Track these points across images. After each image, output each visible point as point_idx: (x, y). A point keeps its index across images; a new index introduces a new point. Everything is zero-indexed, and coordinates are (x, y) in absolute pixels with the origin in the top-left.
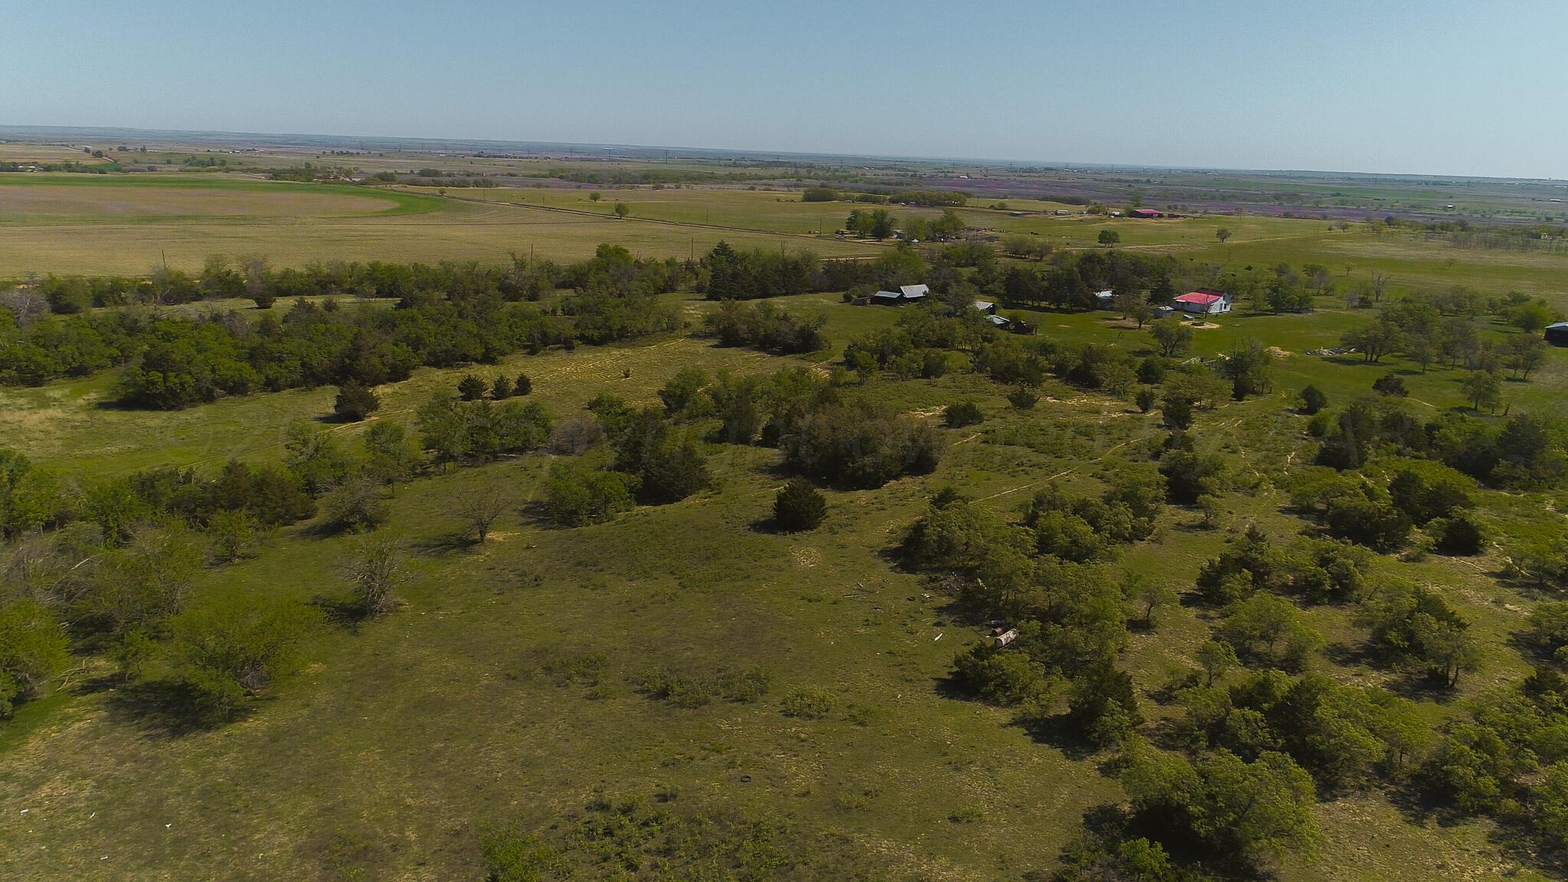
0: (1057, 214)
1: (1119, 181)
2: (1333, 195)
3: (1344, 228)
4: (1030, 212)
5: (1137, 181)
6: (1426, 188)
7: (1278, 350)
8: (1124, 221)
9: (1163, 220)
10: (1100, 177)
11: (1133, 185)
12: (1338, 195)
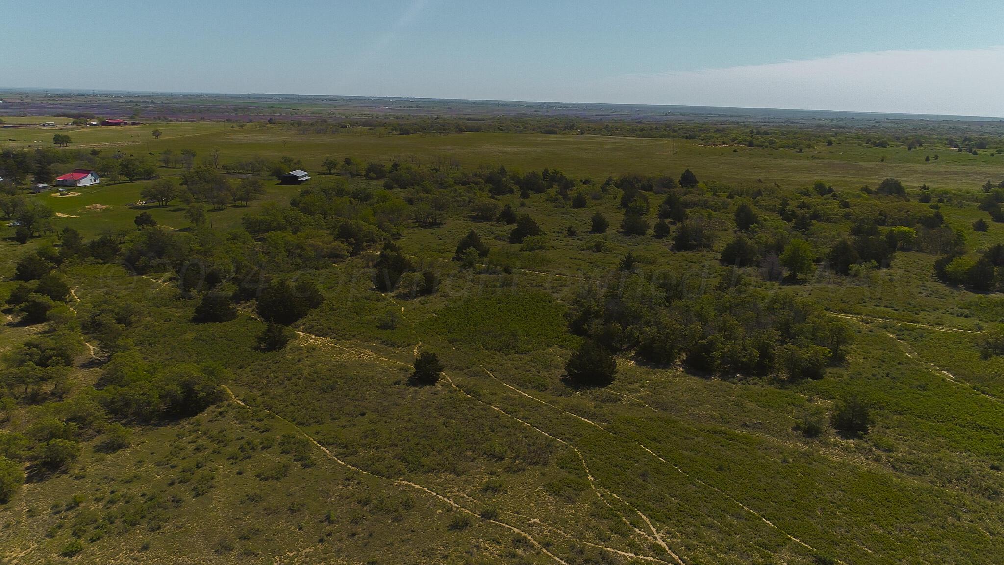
0: (44, 125)
1: (131, 101)
2: (269, 107)
3: (242, 126)
4: (21, 125)
5: (145, 102)
6: (326, 102)
7: (98, 205)
8: (97, 128)
9: (127, 126)
10: (118, 99)
11: (138, 104)
12: (272, 107)
